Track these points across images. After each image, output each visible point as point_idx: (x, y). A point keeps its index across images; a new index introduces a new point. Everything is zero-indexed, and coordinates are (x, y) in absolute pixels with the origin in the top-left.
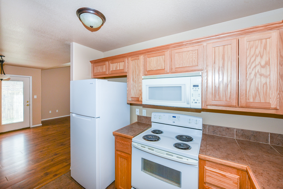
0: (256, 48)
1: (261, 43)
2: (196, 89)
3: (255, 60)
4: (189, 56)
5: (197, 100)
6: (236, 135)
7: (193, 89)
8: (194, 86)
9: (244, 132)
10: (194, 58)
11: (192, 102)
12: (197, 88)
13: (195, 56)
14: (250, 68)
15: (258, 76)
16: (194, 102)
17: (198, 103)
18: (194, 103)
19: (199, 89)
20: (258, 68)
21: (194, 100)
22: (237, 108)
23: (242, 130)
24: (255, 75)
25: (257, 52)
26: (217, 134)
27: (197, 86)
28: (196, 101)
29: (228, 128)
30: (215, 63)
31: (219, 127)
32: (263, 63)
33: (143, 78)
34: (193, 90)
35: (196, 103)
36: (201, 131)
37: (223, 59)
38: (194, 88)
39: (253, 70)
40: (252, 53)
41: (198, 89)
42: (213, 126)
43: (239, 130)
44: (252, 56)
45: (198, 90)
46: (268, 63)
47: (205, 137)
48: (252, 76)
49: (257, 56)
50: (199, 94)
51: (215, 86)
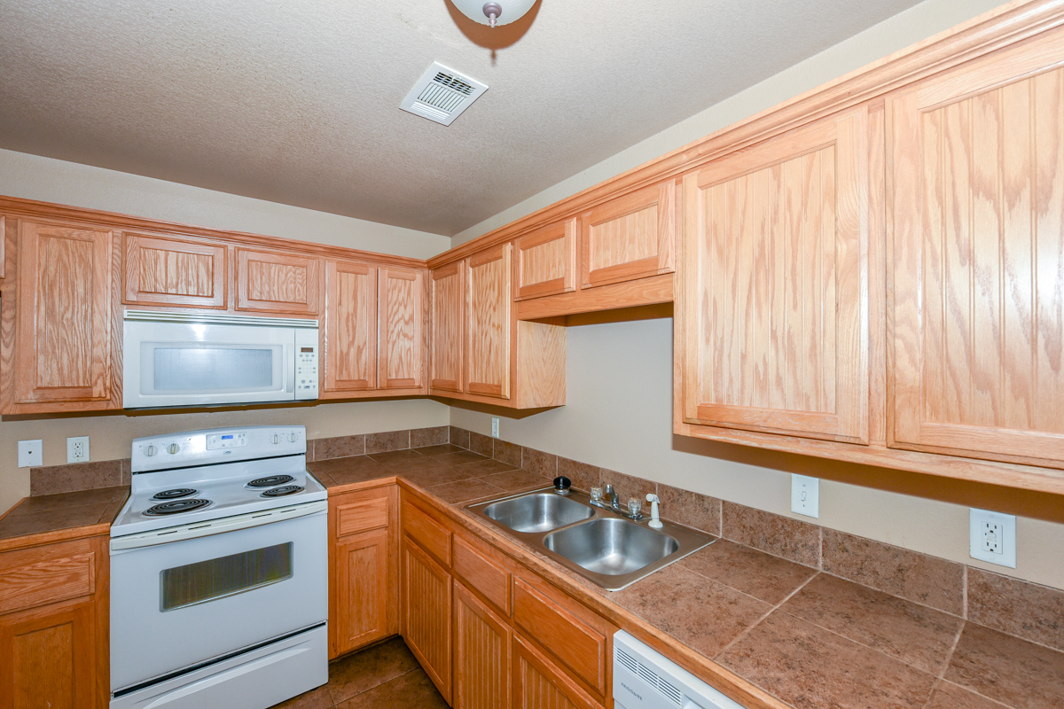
0: (400, 291)
1: (405, 283)
2: (307, 356)
3: (398, 310)
4: (286, 276)
5: (310, 381)
6: (367, 447)
7: (301, 356)
8: (304, 350)
9: (378, 438)
10: (298, 285)
11: (300, 387)
12: (310, 354)
13: (301, 281)
14: (392, 322)
15: (401, 336)
16: (303, 385)
17: (311, 387)
18: (302, 387)
19: (314, 358)
20: (402, 324)
21: (303, 382)
22: (374, 392)
23: (376, 435)
24: (398, 335)
25: (401, 299)
26: (334, 455)
27: (311, 350)
28: (306, 384)
29: (353, 438)
30: (340, 304)
31: (337, 439)
32: (407, 317)
33: (126, 317)
34: (302, 358)
35: (308, 387)
36: (304, 457)
37: (355, 298)
38: (304, 354)
39: (395, 326)
40: (394, 299)
41: (313, 356)
42: (326, 440)
43: (370, 435)
44: (395, 304)
45: (312, 358)
46: (411, 318)
47: (312, 467)
48: (394, 336)
49: (400, 305)
50: (314, 368)
51: (341, 352)
